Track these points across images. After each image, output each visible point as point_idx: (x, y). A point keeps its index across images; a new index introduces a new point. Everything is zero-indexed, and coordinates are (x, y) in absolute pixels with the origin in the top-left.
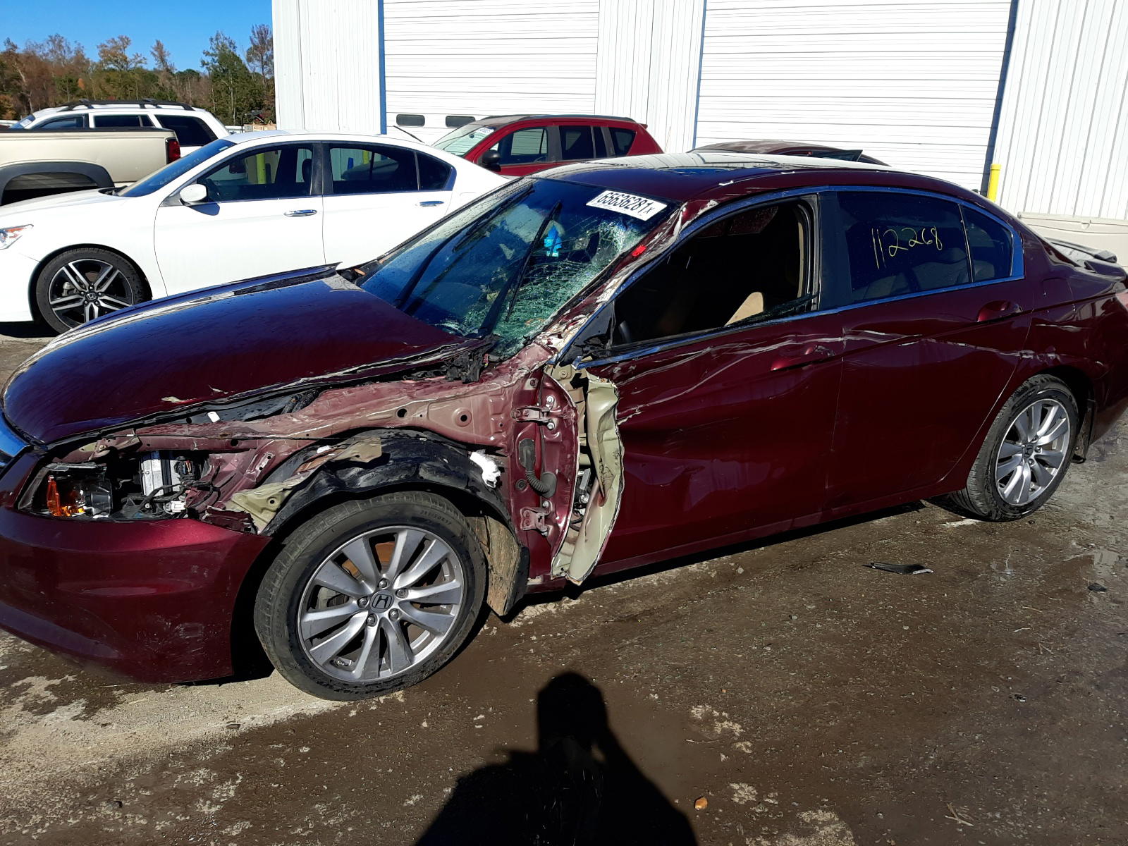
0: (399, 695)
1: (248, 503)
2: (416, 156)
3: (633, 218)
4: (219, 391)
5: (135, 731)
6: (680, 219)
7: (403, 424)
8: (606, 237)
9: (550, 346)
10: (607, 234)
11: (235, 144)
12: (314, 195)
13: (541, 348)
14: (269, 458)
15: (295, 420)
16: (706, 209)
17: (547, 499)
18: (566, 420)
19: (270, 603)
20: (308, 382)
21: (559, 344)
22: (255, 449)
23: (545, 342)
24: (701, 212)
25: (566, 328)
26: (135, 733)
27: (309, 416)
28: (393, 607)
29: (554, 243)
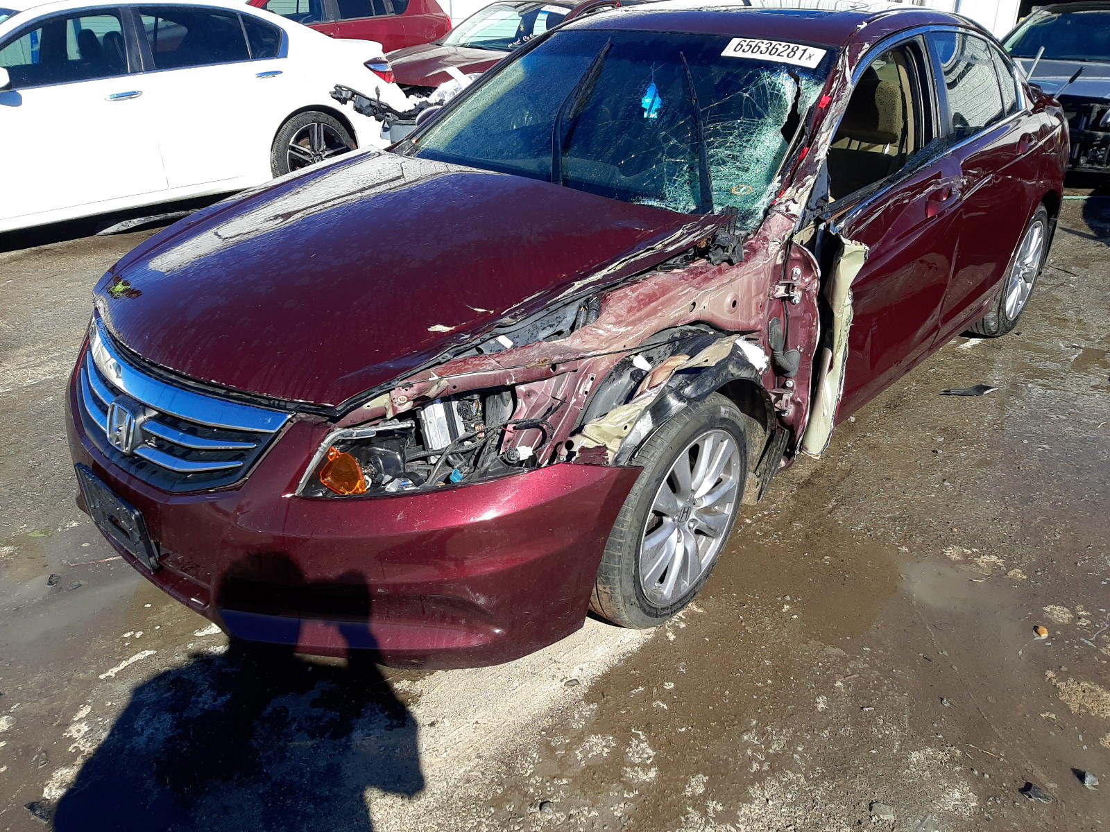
0: (692, 606)
1: (602, 435)
2: (240, 18)
3: (799, 66)
4: (483, 310)
5: (475, 720)
6: (847, 65)
7: (691, 319)
8: (773, 89)
9: (789, 212)
10: (773, 85)
11: (18, 12)
12: (134, 72)
13: (782, 216)
14: (592, 379)
15: (601, 332)
16: (863, 52)
17: (790, 378)
18: (808, 292)
19: (621, 541)
20: (585, 286)
21: (796, 209)
22: (575, 371)
23: (783, 208)
24: (860, 55)
25: (797, 192)
26: (477, 722)
27: (614, 324)
28: (691, 518)
29: (653, 102)
